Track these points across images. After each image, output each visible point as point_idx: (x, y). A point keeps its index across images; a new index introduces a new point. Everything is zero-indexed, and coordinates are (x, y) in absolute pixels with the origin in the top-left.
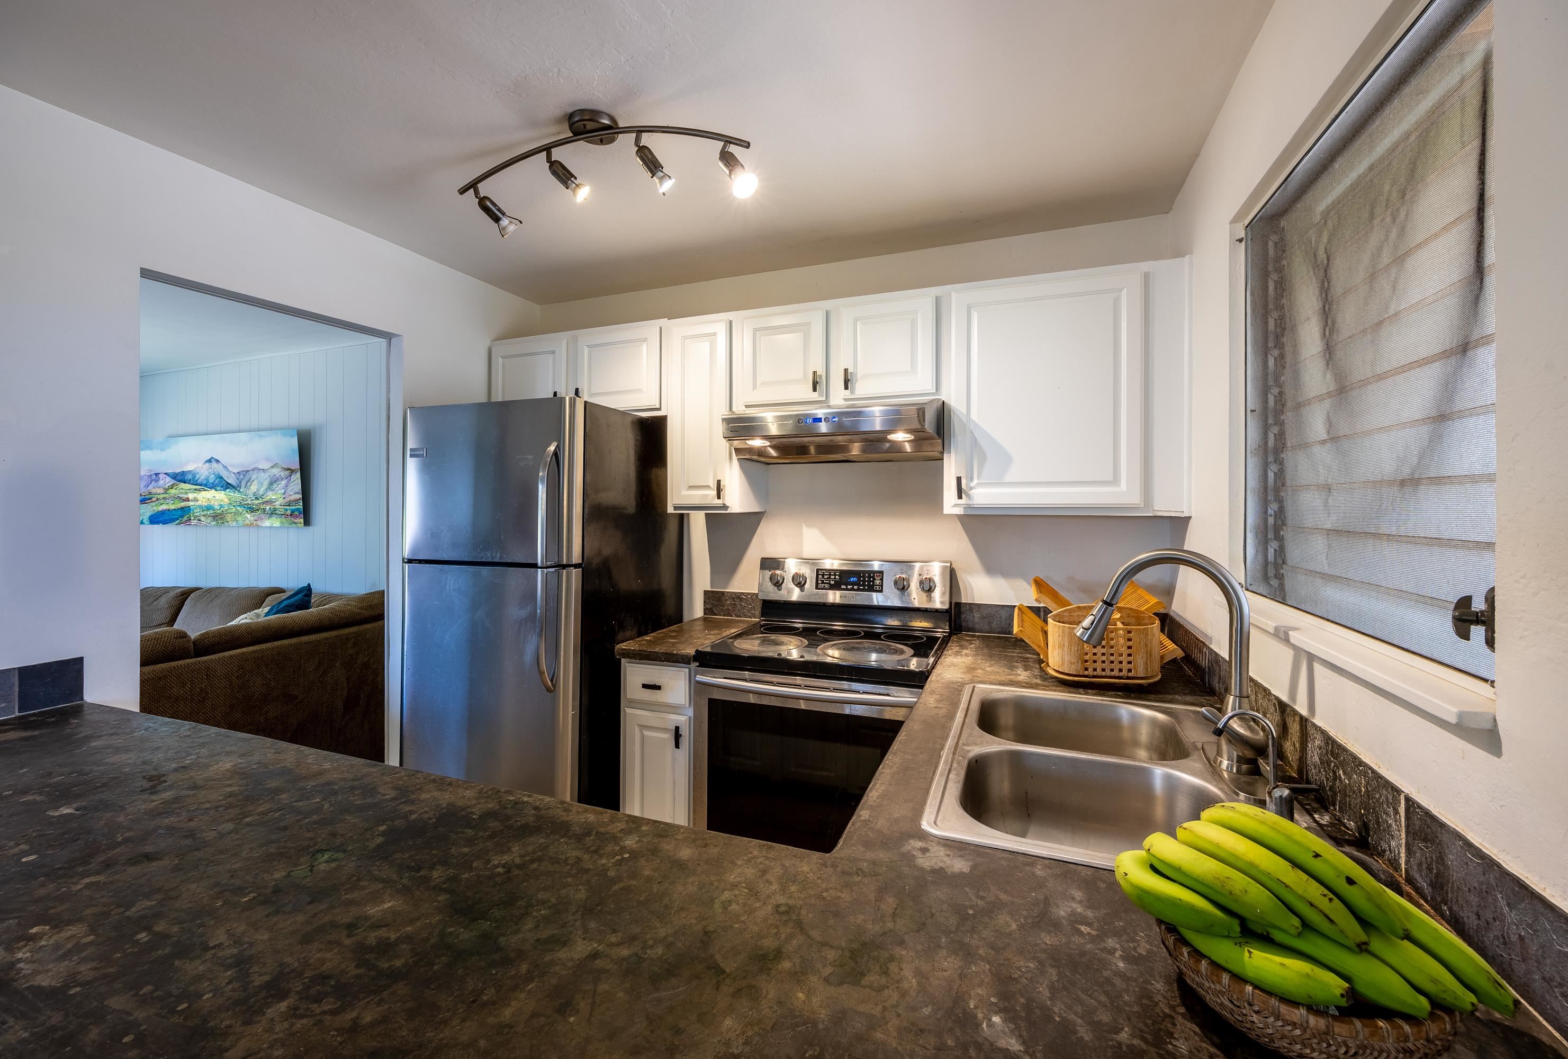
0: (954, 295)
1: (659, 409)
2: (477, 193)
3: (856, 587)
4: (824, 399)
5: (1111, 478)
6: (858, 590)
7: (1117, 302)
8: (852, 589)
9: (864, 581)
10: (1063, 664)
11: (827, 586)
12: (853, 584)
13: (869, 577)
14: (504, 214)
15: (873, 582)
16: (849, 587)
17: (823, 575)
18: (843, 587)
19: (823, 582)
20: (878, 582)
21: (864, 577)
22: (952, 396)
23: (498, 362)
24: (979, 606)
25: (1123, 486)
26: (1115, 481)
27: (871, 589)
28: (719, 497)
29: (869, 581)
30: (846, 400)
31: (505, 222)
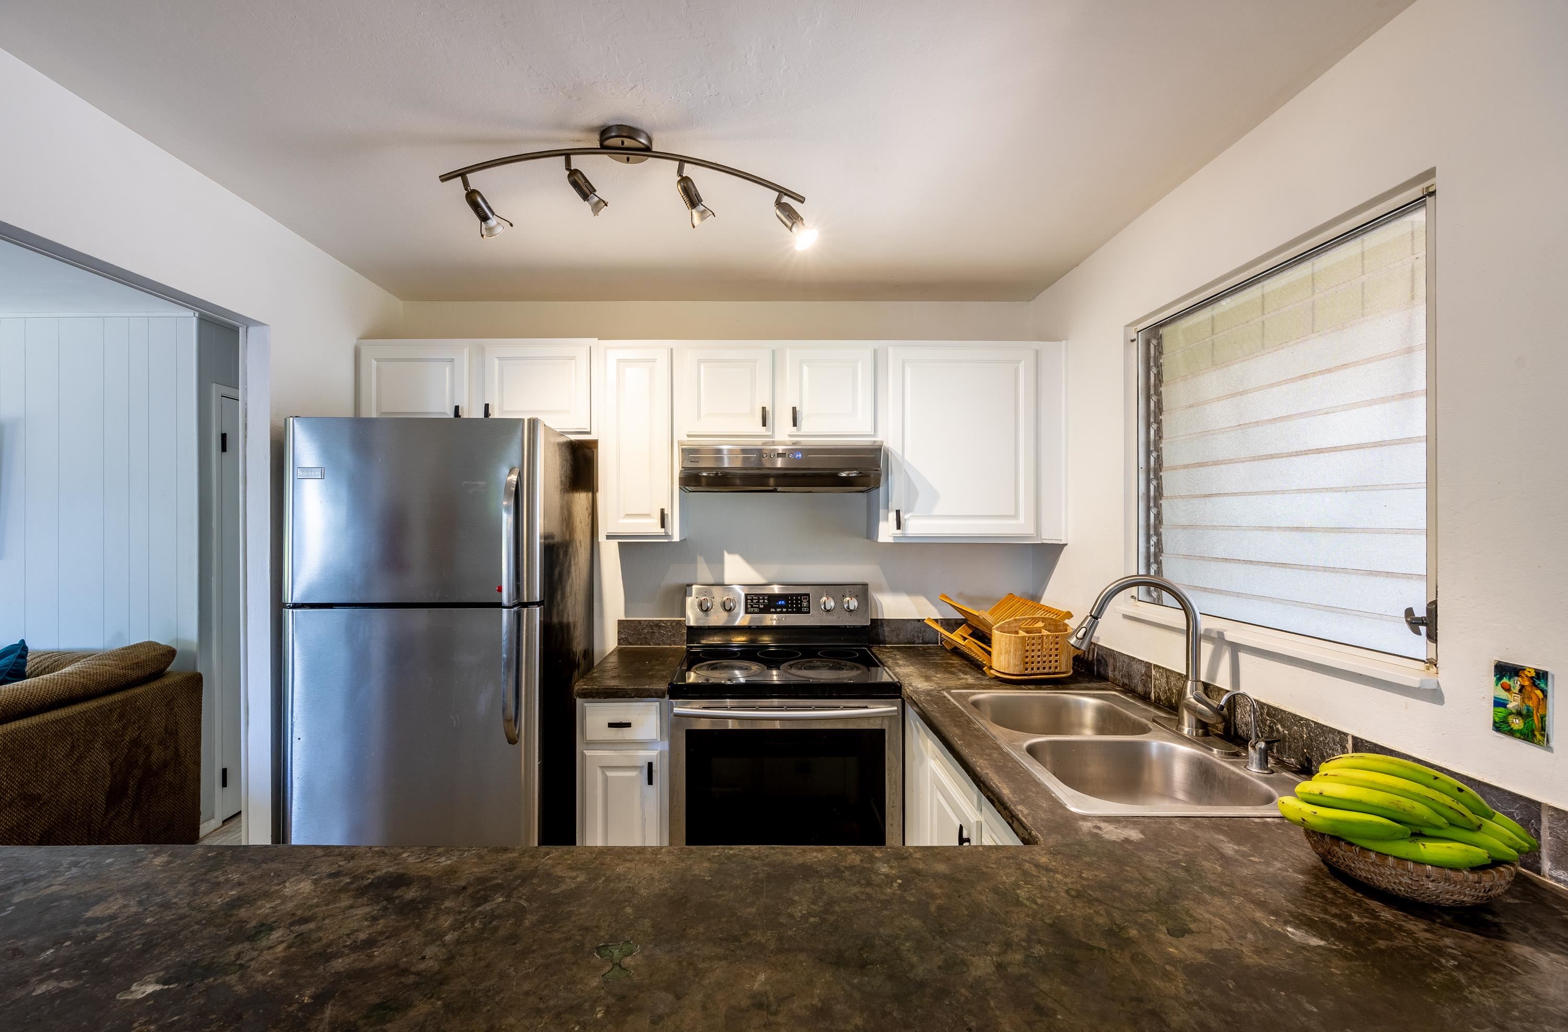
0: (890, 350)
1: (589, 433)
2: (466, 184)
3: (784, 610)
4: (771, 433)
5: (1013, 513)
6: (787, 612)
7: (1016, 371)
8: (781, 612)
9: (792, 603)
10: (1009, 667)
11: (756, 610)
12: (782, 607)
13: (797, 600)
14: (493, 213)
15: (801, 604)
16: (778, 610)
17: (752, 600)
18: (773, 610)
19: (752, 607)
20: (805, 604)
21: (792, 600)
22: (888, 438)
23: (369, 365)
24: (889, 621)
25: (1022, 520)
26: (1015, 516)
27: (799, 611)
28: (663, 526)
29: (797, 604)
30: (790, 436)
31: (493, 222)
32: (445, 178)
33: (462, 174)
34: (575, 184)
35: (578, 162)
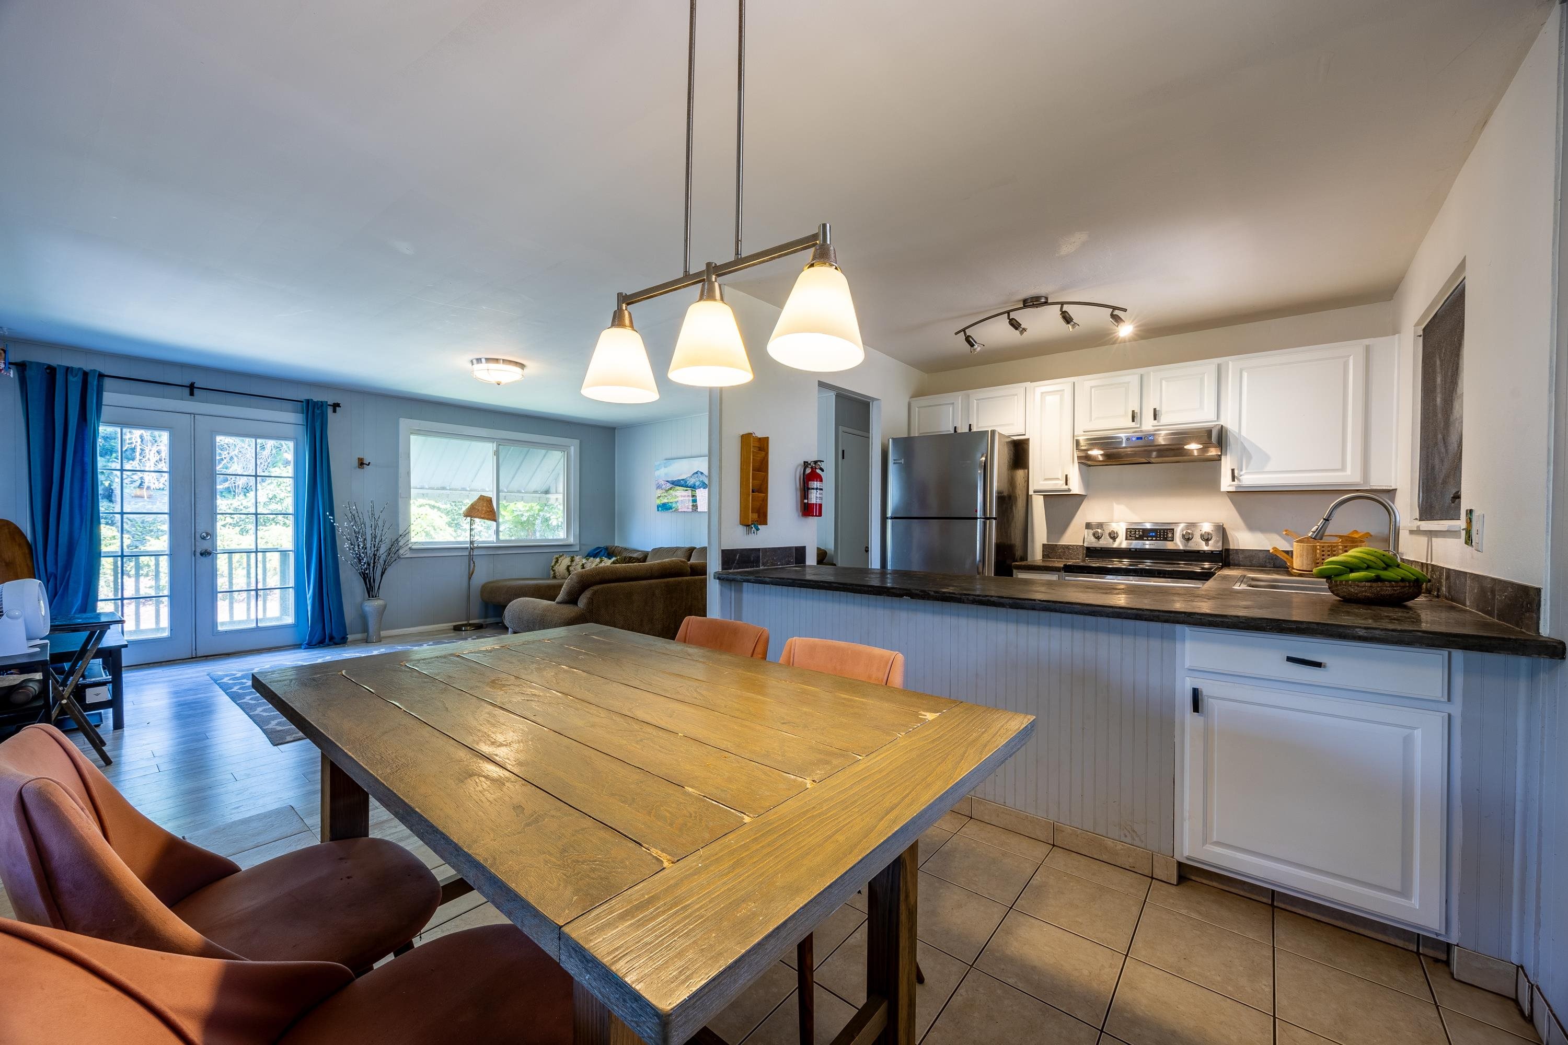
0: (1230, 362)
1: (1025, 435)
2: (965, 334)
3: (1154, 539)
4: (1139, 426)
5: (1340, 468)
6: (1156, 540)
7: (1346, 364)
8: (1152, 540)
9: (1160, 535)
10: (1302, 564)
11: (1133, 538)
12: (1152, 537)
13: (1164, 532)
14: (976, 343)
15: (1167, 535)
16: (1149, 539)
17: (1131, 532)
18: (1145, 538)
19: (1130, 536)
20: (1170, 535)
21: (1160, 532)
22: (1228, 421)
23: (915, 411)
24: (1243, 550)
25: (1349, 472)
26: (1343, 468)
27: (1165, 539)
28: (1066, 484)
29: (1164, 535)
30: (1153, 426)
31: (976, 346)
32: (956, 334)
33: (964, 330)
34: (1012, 325)
35: (1012, 315)
